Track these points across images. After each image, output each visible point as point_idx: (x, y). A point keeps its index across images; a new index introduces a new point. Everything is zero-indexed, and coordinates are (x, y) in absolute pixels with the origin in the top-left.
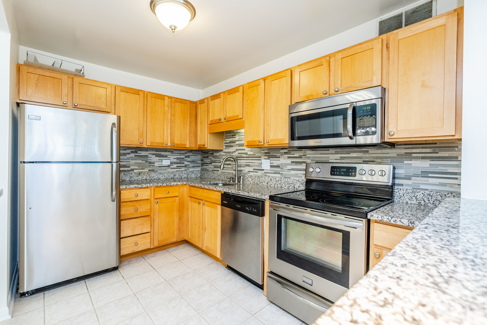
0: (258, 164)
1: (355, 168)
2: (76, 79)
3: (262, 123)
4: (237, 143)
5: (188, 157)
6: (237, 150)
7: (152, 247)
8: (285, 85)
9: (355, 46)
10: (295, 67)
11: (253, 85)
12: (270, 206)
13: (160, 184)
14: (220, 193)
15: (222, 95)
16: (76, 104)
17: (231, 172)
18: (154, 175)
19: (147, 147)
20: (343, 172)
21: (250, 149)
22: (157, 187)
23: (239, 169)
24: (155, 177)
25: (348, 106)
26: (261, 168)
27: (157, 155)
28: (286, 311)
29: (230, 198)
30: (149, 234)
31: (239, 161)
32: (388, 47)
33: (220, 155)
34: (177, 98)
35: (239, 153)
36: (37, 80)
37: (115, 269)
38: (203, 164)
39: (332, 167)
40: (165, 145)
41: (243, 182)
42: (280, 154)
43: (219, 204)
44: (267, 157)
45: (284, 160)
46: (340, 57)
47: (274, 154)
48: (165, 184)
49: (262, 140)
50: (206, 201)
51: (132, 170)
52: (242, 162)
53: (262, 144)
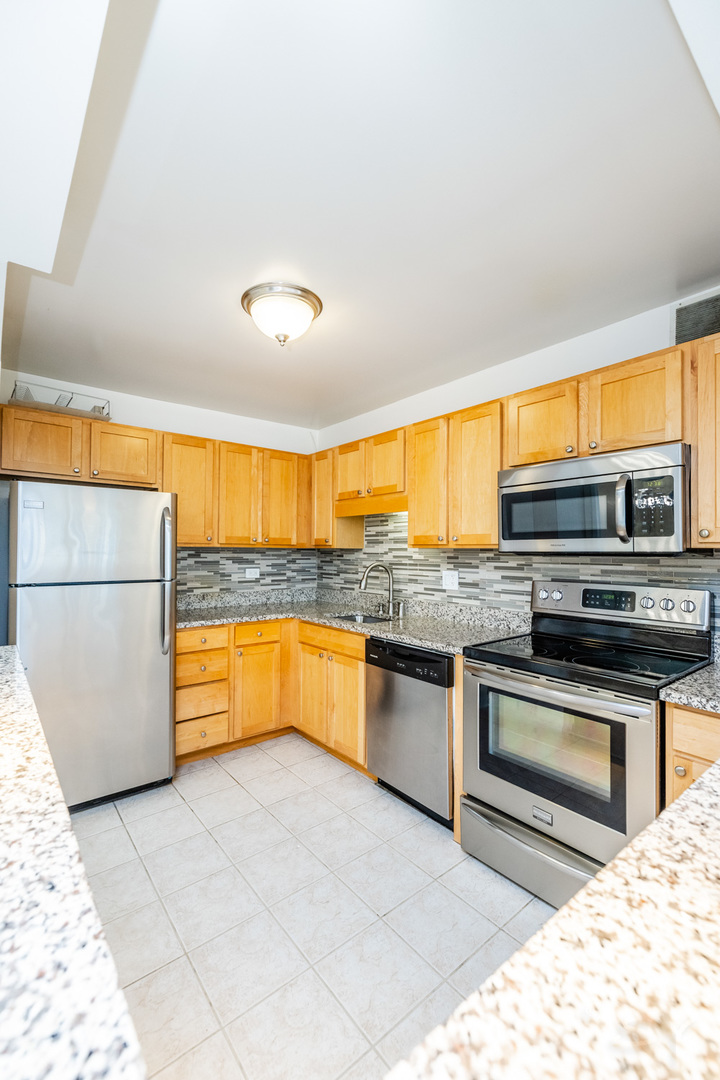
0: (434, 579)
1: (632, 595)
2: (96, 426)
3: (444, 503)
4: (391, 536)
5: (293, 561)
6: (391, 550)
7: (231, 740)
8: (490, 432)
9: (628, 362)
10: (508, 398)
11: (425, 427)
12: (466, 667)
13: (245, 619)
14: (364, 639)
15: (362, 444)
16: (96, 473)
17: (380, 592)
18: (231, 600)
19: (219, 546)
20: (609, 601)
21: (417, 550)
22: (241, 624)
23: (396, 587)
24: (232, 604)
25: (617, 477)
26: (440, 588)
27: (235, 561)
28: (501, 874)
29: (384, 649)
30: (225, 715)
31: (394, 571)
32: (694, 368)
33: (357, 559)
34: (274, 450)
35: (395, 557)
36: (31, 432)
37: (167, 782)
38: (321, 576)
39: (586, 592)
40: (252, 542)
41: (404, 614)
42: (478, 561)
43: (361, 660)
44: (452, 566)
45: (486, 573)
46: (600, 383)
47: (467, 561)
48: (254, 619)
49: (443, 534)
50: (334, 652)
51: (191, 590)
52: (401, 574)
53: (445, 542)
